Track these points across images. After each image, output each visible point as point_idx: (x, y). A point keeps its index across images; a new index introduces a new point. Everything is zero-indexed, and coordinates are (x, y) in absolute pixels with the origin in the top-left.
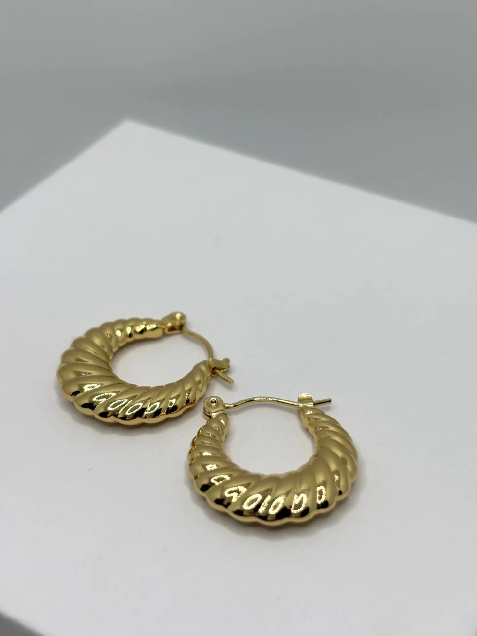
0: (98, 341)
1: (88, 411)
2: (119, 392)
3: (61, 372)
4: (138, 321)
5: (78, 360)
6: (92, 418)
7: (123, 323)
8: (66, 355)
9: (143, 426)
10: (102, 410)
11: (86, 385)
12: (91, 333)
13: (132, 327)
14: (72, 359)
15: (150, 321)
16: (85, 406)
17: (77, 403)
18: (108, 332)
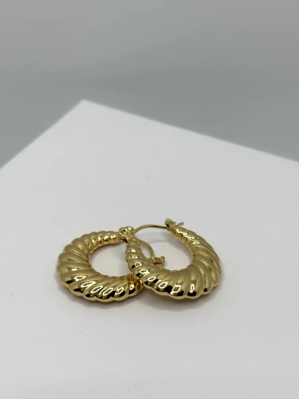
0: (80, 246)
1: (78, 294)
2: (98, 280)
3: (59, 268)
4: (104, 233)
5: (69, 260)
6: (81, 298)
7: (96, 234)
8: (61, 256)
9: (114, 302)
10: (87, 293)
11: (75, 276)
12: (75, 241)
13: (101, 237)
14: (65, 260)
15: (112, 233)
16: (77, 290)
17: (71, 288)
18: (86, 241)
